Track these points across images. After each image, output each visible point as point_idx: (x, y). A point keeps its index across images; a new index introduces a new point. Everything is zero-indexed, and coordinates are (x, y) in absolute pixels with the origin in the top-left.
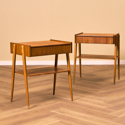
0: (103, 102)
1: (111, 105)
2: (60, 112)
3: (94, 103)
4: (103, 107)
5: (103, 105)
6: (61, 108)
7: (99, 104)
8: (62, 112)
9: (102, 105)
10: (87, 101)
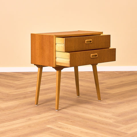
0: (111, 114)
1: (120, 119)
2: (57, 127)
3: (100, 116)
4: (111, 121)
6: (59, 123)
7: (105, 117)
8: (60, 127)
9: (109, 119)
10: (91, 113)
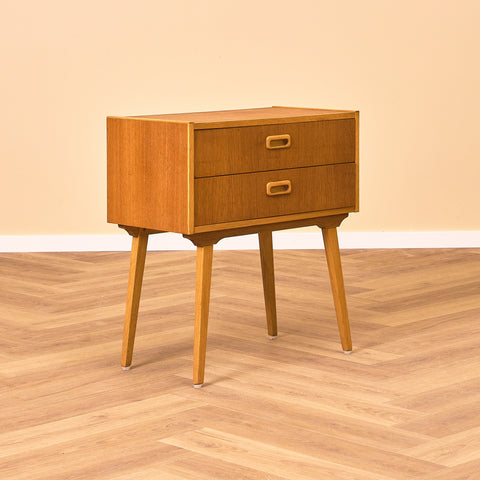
0: (388, 400)
1: (419, 415)
2: (200, 444)
5: (384, 414)
7: (367, 410)
8: (208, 446)
9: (382, 415)
10: (318, 397)
